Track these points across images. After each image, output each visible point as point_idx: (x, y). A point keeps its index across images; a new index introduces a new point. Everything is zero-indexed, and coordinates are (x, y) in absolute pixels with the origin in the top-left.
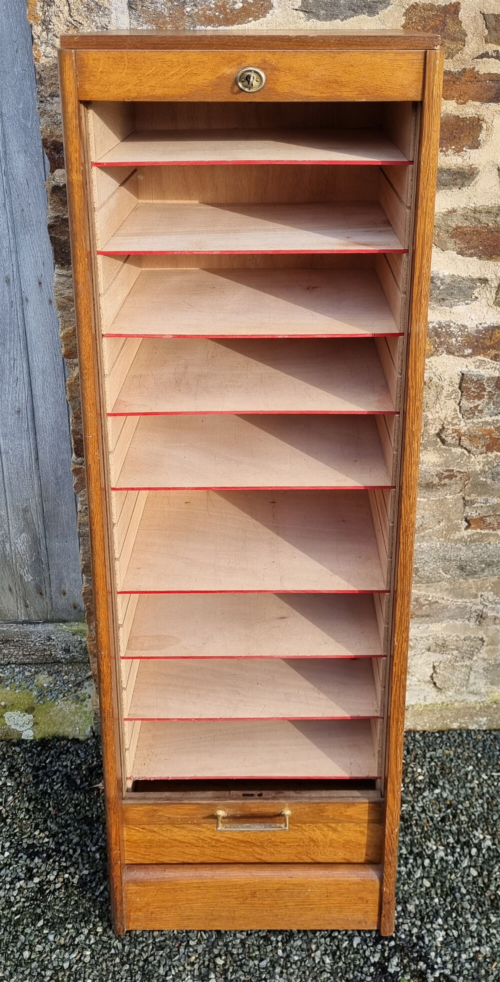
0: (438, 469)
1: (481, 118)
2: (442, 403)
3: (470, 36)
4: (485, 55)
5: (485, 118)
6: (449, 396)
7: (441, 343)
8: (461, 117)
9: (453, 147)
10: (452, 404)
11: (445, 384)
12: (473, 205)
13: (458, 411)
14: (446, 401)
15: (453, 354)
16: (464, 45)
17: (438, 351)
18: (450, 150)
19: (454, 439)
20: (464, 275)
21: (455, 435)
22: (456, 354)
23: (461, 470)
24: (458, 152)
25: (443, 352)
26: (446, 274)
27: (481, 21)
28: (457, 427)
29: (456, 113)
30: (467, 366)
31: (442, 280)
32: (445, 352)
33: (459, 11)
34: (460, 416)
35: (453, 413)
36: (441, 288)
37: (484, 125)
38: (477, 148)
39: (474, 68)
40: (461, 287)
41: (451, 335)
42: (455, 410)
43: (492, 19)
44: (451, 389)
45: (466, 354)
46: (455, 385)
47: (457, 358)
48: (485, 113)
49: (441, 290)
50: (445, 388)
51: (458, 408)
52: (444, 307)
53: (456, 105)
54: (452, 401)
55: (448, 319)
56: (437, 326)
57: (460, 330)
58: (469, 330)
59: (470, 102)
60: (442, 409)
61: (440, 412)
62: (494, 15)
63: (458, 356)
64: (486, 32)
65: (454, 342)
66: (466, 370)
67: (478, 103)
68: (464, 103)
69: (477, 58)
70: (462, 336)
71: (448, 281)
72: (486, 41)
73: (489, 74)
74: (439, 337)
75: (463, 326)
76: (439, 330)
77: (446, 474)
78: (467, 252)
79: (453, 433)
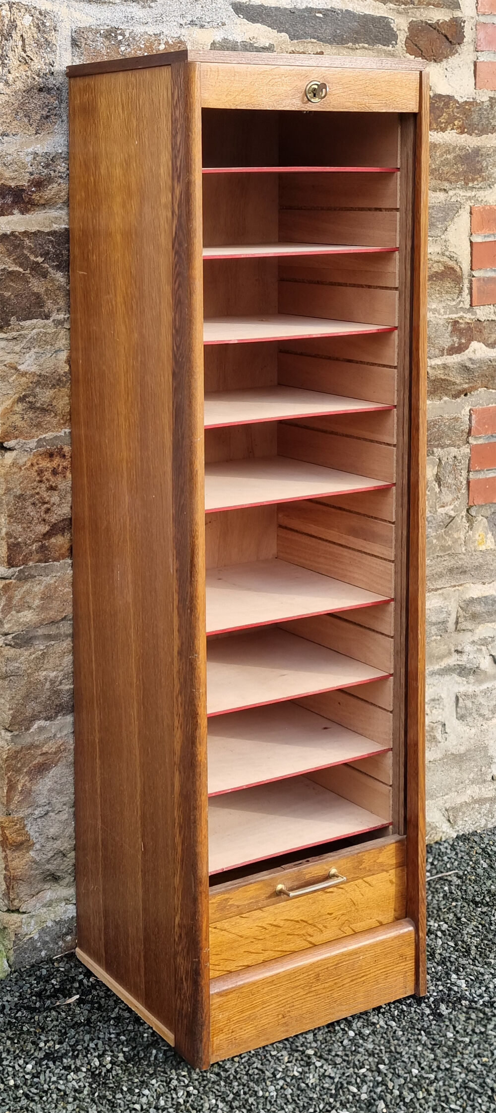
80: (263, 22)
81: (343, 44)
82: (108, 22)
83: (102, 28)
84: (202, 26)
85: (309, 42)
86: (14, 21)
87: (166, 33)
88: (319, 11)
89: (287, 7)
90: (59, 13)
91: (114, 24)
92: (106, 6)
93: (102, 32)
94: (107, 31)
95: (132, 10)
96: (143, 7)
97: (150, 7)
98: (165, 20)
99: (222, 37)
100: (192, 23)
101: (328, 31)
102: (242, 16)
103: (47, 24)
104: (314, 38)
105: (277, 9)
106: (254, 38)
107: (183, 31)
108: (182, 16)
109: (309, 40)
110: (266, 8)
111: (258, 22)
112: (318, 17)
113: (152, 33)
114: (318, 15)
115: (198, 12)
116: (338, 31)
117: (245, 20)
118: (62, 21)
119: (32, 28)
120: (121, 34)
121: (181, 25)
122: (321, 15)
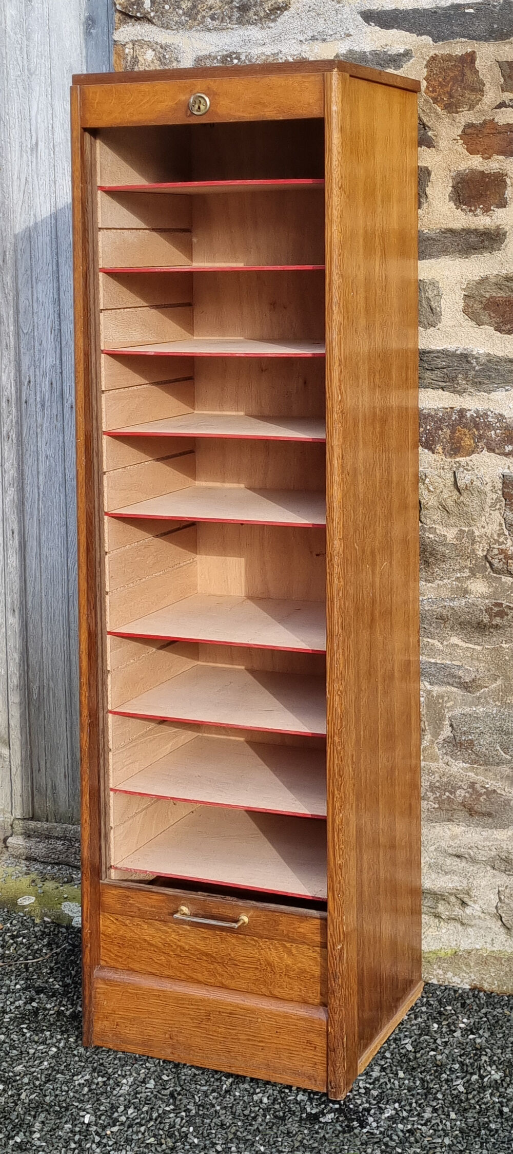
0: (487, 601)
1: (504, 172)
2: (487, 515)
3: (487, 86)
4: (502, 105)
5: (509, 172)
6: (493, 506)
7: (481, 437)
8: (486, 172)
9: (481, 206)
10: (497, 516)
11: (488, 488)
12: (505, 272)
13: (504, 525)
14: (491, 512)
15: (494, 451)
16: (483, 96)
17: (477, 446)
18: (479, 210)
19: (501, 563)
20: (500, 354)
21: (502, 556)
22: (497, 451)
23: (511, 605)
24: (487, 211)
25: (483, 448)
26: (481, 352)
27: (497, 70)
28: (503, 547)
29: (481, 169)
30: (509, 468)
31: (476, 358)
32: (485, 449)
33: (475, 60)
34: (507, 533)
35: (498, 528)
36: (477, 368)
37: (508, 181)
38: (505, 207)
39: (493, 119)
40: (499, 370)
41: (489, 426)
42: (501, 525)
43: (506, 67)
44: (495, 496)
45: (507, 451)
46: (499, 492)
47: (499, 456)
48: (508, 168)
49: (477, 371)
50: (488, 495)
51: (503, 522)
52: (483, 393)
53: (481, 159)
54: (497, 512)
55: (487, 407)
56: (475, 415)
57: (499, 421)
58: (508, 420)
59: (495, 156)
60: (488, 523)
61: (486, 527)
62: (507, 62)
63: (499, 454)
64: (502, 80)
65: (493, 436)
66: (508, 471)
67: (501, 157)
68: (489, 158)
69: (495, 108)
70: (500, 428)
71: (483, 360)
72: (503, 90)
73: (508, 124)
74: (478, 429)
75: (501, 415)
76: (477, 419)
77: (496, 609)
78: (503, 328)
79: (500, 554)
80: (400, 27)
81: (502, 40)
82: (226, 48)
83: (220, 54)
84: (324, 40)
85: (458, 42)
86: (137, 57)
87: (284, 51)
88: (469, 6)
89: (427, 7)
90: (181, 45)
91: (232, 49)
92: (225, 32)
93: (219, 58)
94: (223, 56)
95: (250, 33)
96: (262, 28)
97: (269, 28)
98: (283, 38)
99: (347, 48)
100: (313, 38)
101: (481, 27)
102: (373, 24)
103: (167, 57)
104: (464, 37)
105: (415, 11)
106: (386, 45)
107: (305, 47)
108: (302, 32)
109: (458, 39)
110: (401, 12)
111: (393, 27)
112: (468, 13)
113: (269, 53)
114: (467, 11)
115: (321, 25)
116: (495, 26)
117: (377, 27)
118: (184, 52)
119: (155, 61)
120: (236, 58)
121: (301, 41)
122: (472, 11)
